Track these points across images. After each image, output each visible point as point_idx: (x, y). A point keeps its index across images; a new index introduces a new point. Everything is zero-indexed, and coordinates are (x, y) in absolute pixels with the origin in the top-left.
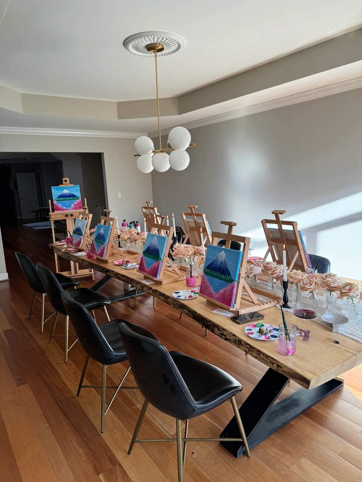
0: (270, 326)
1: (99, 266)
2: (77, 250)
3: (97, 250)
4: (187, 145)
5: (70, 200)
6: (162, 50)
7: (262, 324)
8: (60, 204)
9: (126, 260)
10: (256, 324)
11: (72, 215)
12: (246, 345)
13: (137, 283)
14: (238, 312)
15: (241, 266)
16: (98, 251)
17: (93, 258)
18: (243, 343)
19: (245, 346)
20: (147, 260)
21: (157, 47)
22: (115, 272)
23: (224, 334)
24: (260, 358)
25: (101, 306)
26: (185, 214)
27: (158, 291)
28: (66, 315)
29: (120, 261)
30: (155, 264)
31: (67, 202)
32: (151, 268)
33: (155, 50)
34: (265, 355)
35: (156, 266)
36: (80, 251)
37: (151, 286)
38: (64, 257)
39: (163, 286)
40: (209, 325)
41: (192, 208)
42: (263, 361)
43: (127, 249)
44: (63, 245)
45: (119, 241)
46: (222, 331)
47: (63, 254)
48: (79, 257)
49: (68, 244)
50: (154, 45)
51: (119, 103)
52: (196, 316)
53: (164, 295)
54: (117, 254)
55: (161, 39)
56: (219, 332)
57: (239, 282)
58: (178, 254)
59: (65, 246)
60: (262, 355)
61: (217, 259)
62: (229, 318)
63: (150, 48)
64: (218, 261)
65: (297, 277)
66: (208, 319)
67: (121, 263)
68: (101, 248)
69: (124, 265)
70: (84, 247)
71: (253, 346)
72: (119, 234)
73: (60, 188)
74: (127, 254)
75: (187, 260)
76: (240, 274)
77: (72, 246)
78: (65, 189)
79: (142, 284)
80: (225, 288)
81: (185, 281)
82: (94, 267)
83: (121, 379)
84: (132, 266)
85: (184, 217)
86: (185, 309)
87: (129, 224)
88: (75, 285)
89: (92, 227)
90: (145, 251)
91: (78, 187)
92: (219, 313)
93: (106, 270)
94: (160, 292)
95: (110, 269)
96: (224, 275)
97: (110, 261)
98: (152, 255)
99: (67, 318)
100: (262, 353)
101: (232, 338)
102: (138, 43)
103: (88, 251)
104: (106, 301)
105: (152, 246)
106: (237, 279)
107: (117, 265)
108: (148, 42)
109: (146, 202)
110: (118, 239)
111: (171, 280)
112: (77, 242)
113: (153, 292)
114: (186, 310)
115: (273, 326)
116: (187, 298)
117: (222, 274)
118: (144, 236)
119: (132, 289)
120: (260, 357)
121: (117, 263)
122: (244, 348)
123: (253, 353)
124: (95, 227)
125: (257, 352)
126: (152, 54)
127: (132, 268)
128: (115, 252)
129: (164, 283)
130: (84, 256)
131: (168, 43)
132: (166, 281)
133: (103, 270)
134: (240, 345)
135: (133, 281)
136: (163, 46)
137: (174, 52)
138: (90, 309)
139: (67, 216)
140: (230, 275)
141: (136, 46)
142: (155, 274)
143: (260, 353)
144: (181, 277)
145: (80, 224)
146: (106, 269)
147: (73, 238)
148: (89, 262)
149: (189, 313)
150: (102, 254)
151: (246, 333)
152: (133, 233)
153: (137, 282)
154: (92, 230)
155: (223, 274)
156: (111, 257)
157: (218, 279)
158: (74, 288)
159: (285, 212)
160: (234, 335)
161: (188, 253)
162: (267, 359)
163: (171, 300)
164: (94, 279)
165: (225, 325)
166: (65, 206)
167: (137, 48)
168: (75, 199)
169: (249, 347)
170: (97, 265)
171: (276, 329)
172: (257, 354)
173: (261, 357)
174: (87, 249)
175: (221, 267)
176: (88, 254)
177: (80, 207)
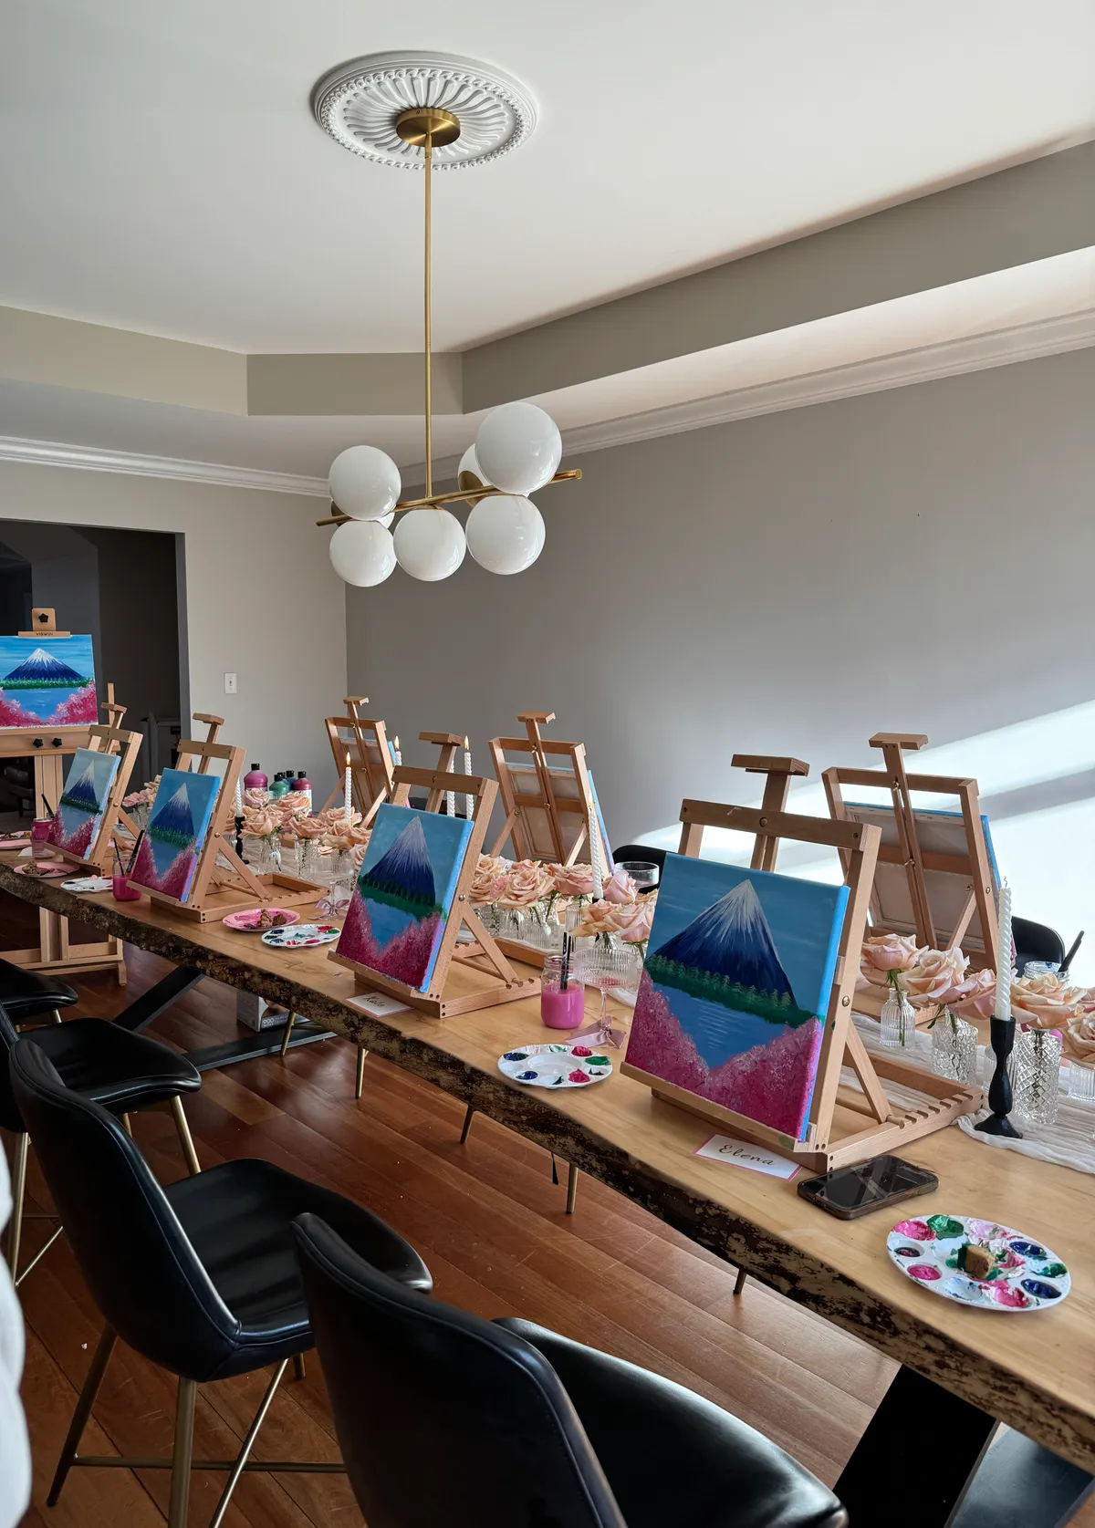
0: (987, 1227)
1: (162, 932)
2: (70, 869)
3: (155, 870)
4: (544, 475)
5: (53, 686)
6: (450, 136)
7: (950, 1222)
8: (14, 701)
9: (272, 910)
10: (924, 1220)
11: (57, 743)
12: (919, 1335)
13: (328, 1009)
14: (822, 1158)
15: (843, 952)
16: (162, 873)
17: (136, 902)
18: (902, 1326)
19: (912, 1337)
20: (378, 913)
21: (436, 122)
22: (233, 959)
23: (784, 1269)
24: (1014, 1410)
25: (161, 1098)
26: (503, 744)
27: (430, 1048)
28: (17, 1131)
29: (247, 917)
30: (413, 929)
31: (42, 695)
32: (396, 948)
33: (427, 137)
34: (1044, 1398)
35: (418, 939)
36: (86, 871)
37: (395, 1025)
38: (18, 895)
39: (441, 1025)
40: (698, 1219)
41: (532, 720)
42: (1029, 1426)
43: (274, 869)
44: (20, 849)
45: (238, 839)
46: (774, 1254)
47: (17, 881)
48: (79, 897)
49: (40, 846)
50: (424, 113)
51: (253, 360)
52: (626, 1173)
53: (457, 1064)
54: (235, 888)
55: (455, 86)
56: (758, 1258)
57: (831, 1025)
58: (485, 894)
59: (28, 852)
60: (1023, 1398)
61: (716, 915)
62: (785, 1186)
63: (409, 123)
64: (718, 924)
65: (1050, 1001)
66: (689, 1189)
67: (253, 922)
68: (176, 864)
69: (268, 933)
70: (99, 861)
71: (962, 1345)
72: (241, 814)
73: (21, 643)
74: (272, 889)
75: (521, 918)
76: (836, 988)
77: (52, 853)
78: (39, 646)
79: (352, 1012)
80: (764, 1046)
81: (537, 1005)
82: (143, 935)
83: (249, 1428)
84: (297, 935)
85: (499, 753)
86: (564, 1133)
87: (271, 781)
88: (59, 1006)
89: (136, 784)
90: (366, 877)
91: (86, 644)
92: (728, 1158)
93: (190, 951)
94: (436, 1051)
95: (210, 947)
96: (753, 987)
97: (209, 913)
98: (399, 893)
99: (20, 1146)
100: (1021, 1384)
101: (834, 1293)
102: (367, 98)
103: (118, 874)
104: (182, 1075)
105: (399, 857)
106: (823, 1010)
107: (236, 931)
108: (405, 98)
109: (345, 702)
110: (234, 832)
111: (473, 997)
112: (73, 840)
113: (403, 1051)
114: (570, 1142)
115: (1007, 1229)
116: (568, 1083)
117: (746, 984)
118: (343, 821)
119: (269, 1022)
120: (1010, 1406)
121: (238, 924)
122: (907, 1348)
123: (964, 1379)
124: (145, 788)
125: (994, 1376)
126: (410, 153)
127: (302, 945)
128: (225, 881)
129: (449, 1009)
130: (102, 891)
131: (479, 109)
132: (457, 1001)
133: (177, 950)
134: (882, 1332)
135: (313, 1001)
136: (456, 120)
137: (492, 153)
138: (117, 1108)
139: (38, 744)
140: (788, 988)
141: (358, 111)
142: (413, 973)
143: (1011, 1386)
144: (514, 986)
145: (91, 769)
146: (193, 944)
147: (62, 823)
148: (119, 916)
149: (583, 1156)
150: (176, 887)
151: (905, 1270)
152: (296, 809)
153: (331, 1006)
154: (134, 798)
155: (749, 985)
156: (210, 899)
157: (722, 1007)
158: (54, 1017)
159: (924, 739)
160: (850, 1283)
161: (533, 889)
162: (1055, 1422)
163: (490, 1088)
164: (123, 980)
165: (785, 1228)
166: (32, 708)
167: (358, 125)
168: (71, 685)
169: (940, 1346)
170: (154, 929)
171: (1026, 1245)
172: (995, 1388)
173: (1019, 1408)
174: (117, 864)
175: (738, 956)
176: (118, 885)
177: (89, 715)
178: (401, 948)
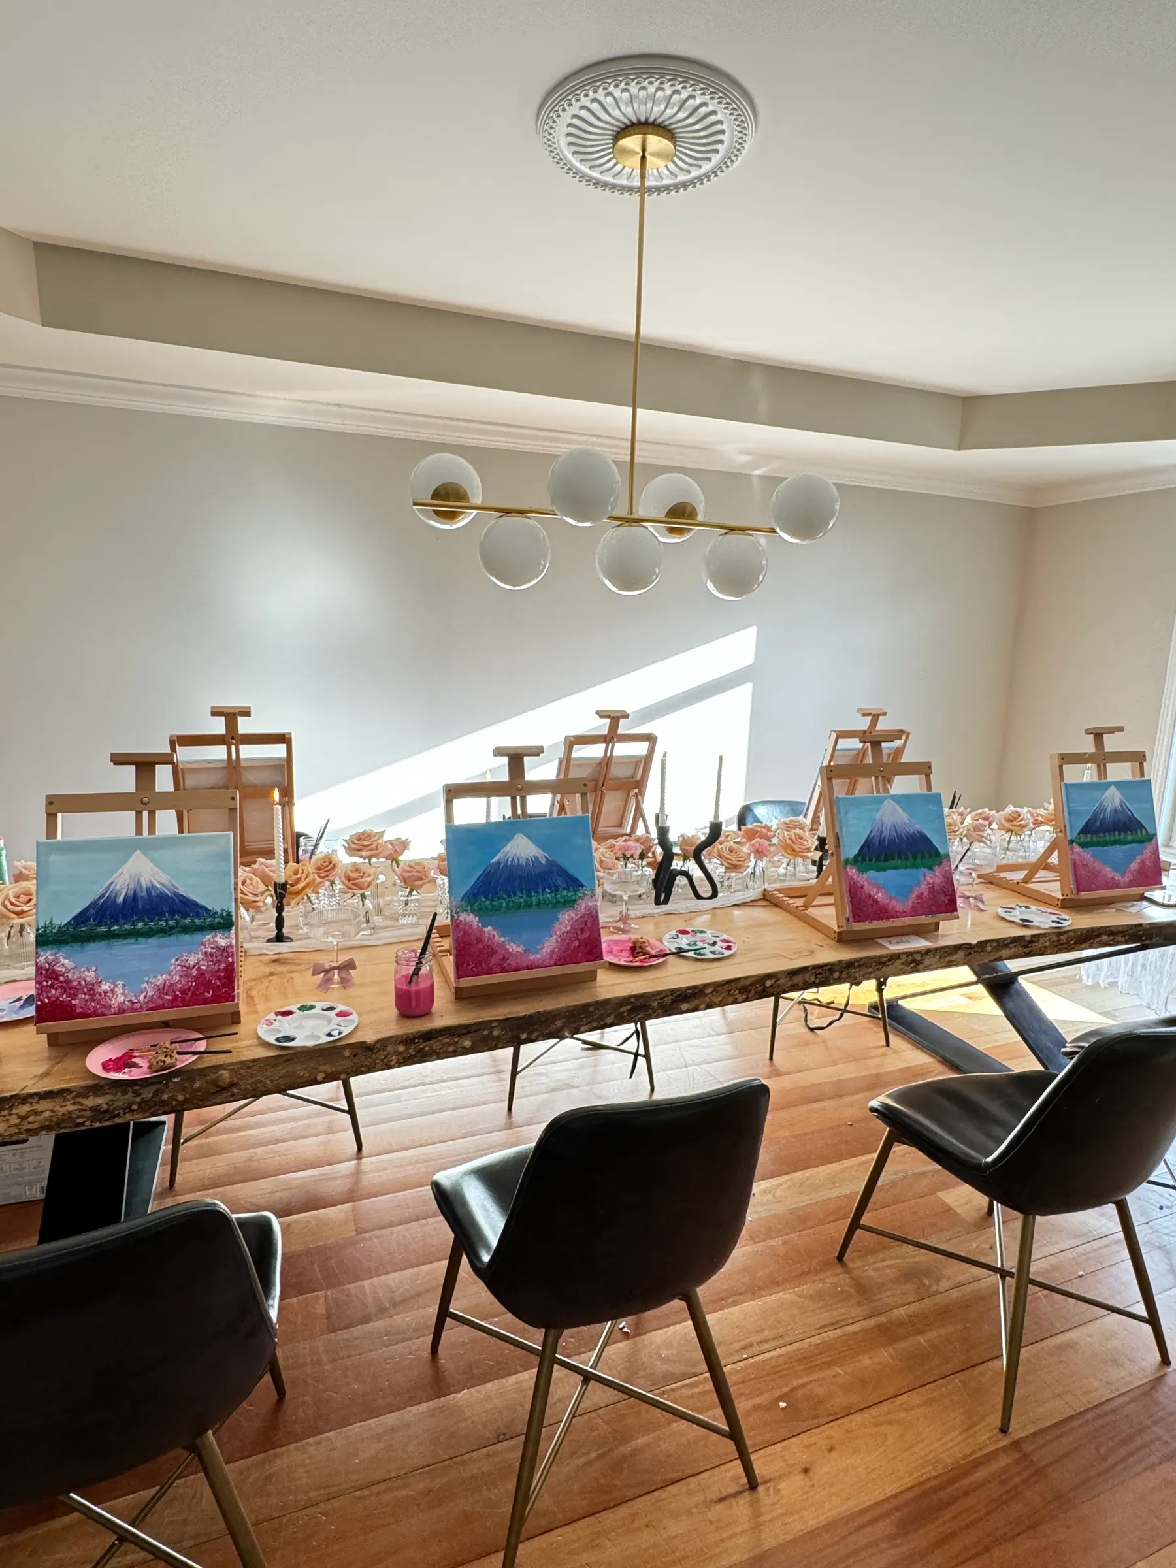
30: (933, 877)
32: (920, 896)
35: (937, 882)
61: (1101, 808)
64: (1104, 811)
98: (900, 858)
105: (884, 833)
142: (944, 905)
155: (1126, 832)
178: (926, 894)
